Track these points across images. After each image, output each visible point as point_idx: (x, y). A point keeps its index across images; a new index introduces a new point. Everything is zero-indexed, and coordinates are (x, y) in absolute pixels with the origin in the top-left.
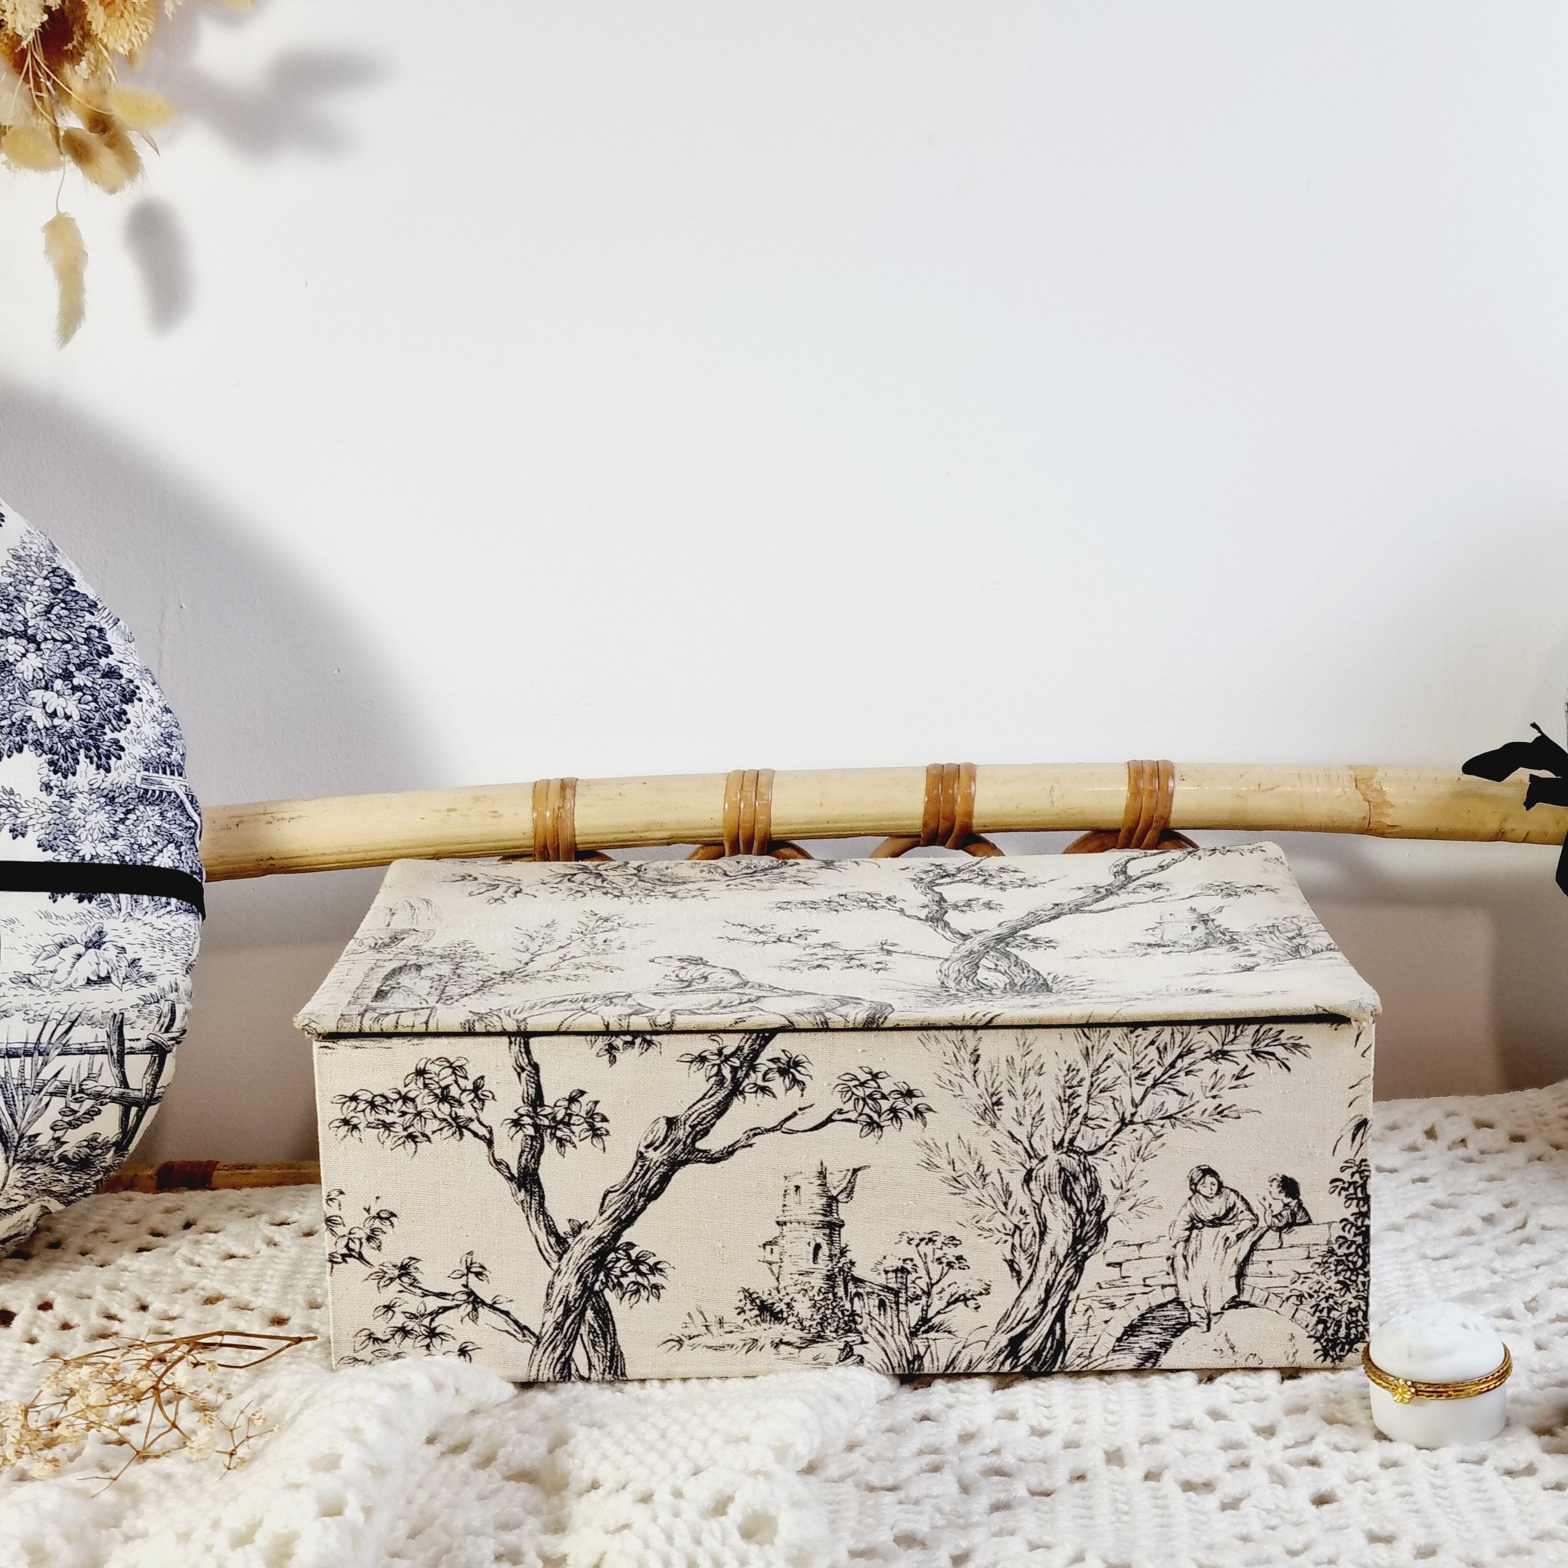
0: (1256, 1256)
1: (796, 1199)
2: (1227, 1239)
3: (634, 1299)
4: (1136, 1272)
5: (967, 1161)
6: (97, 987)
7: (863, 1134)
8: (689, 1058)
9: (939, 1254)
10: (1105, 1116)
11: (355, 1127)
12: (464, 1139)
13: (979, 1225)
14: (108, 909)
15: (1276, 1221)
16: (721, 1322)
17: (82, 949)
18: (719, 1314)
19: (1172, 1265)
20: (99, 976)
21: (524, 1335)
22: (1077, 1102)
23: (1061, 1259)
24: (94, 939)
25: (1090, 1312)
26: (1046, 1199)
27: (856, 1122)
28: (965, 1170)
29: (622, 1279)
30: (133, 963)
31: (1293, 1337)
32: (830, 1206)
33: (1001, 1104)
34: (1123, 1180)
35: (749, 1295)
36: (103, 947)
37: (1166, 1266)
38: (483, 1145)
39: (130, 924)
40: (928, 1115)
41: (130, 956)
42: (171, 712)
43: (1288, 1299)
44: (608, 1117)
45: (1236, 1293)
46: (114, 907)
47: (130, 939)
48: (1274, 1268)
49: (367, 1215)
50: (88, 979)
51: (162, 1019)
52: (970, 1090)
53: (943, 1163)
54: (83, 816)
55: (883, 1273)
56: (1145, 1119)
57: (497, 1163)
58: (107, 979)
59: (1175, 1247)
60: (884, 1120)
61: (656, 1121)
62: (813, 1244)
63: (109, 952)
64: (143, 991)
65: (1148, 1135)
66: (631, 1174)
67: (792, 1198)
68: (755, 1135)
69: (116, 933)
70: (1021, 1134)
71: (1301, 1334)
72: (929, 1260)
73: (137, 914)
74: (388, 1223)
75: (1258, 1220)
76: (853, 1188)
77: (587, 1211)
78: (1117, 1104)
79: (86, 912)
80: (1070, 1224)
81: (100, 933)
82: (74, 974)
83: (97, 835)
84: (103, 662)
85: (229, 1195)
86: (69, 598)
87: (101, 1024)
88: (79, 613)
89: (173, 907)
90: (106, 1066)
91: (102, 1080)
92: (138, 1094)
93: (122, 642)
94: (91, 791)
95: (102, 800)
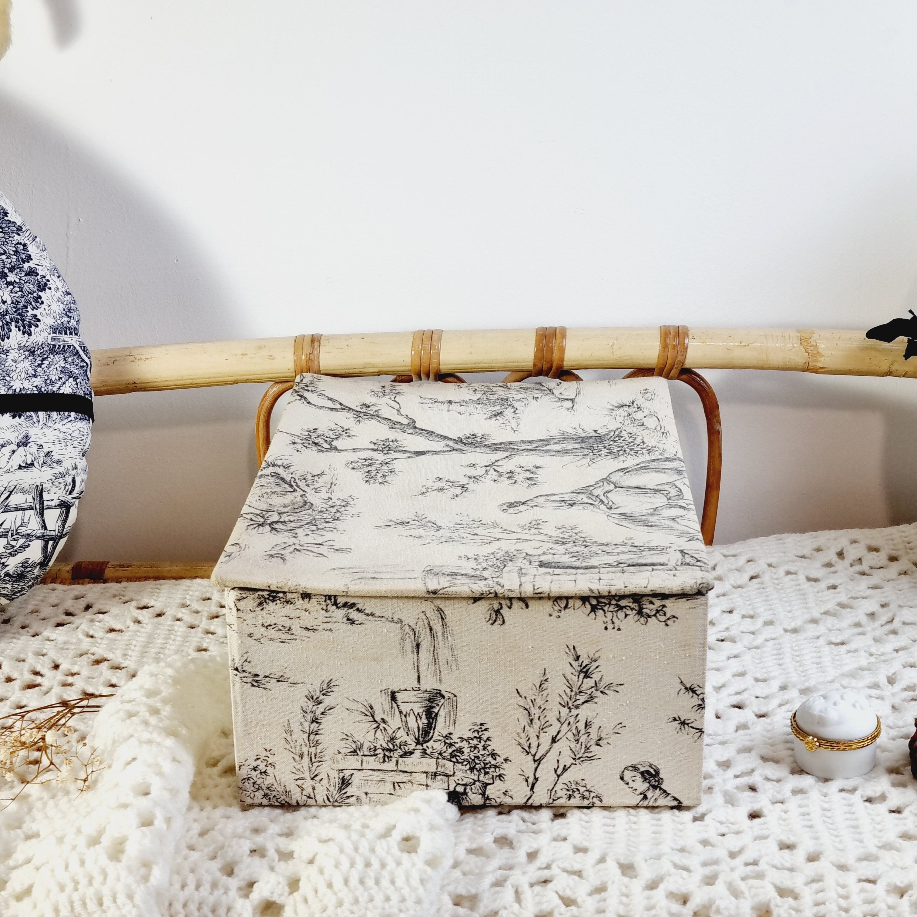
6: (25, 470)
14: (31, 421)
17: (15, 447)
20: (26, 463)
24: (23, 441)
30: (48, 454)
36: (29, 445)
39: (45, 430)
41: (46, 450)
42: (70, 294)
46: (35, 420)
47: (45, 439)
50: (20, 465)
51: (67, 487)
54: (14, 364)
58: (32, 465)
63: (33, 448)
64: (54, 471)
69: (37, 436)
73: (50, 424)
79: (17, 424)
81: (27, 437)
82: (11, 463)
83: (23, 375)
84: (26, 266)
85: (113, 587)
86: (4, 225)
87: (29, 492)
88: (11, 235)
89: (72, 418)
90: (33, 517)
91: (30, 527)
92: (53, 533)
93: (38, 251)
94: (20, 348)
95: (27, 353)
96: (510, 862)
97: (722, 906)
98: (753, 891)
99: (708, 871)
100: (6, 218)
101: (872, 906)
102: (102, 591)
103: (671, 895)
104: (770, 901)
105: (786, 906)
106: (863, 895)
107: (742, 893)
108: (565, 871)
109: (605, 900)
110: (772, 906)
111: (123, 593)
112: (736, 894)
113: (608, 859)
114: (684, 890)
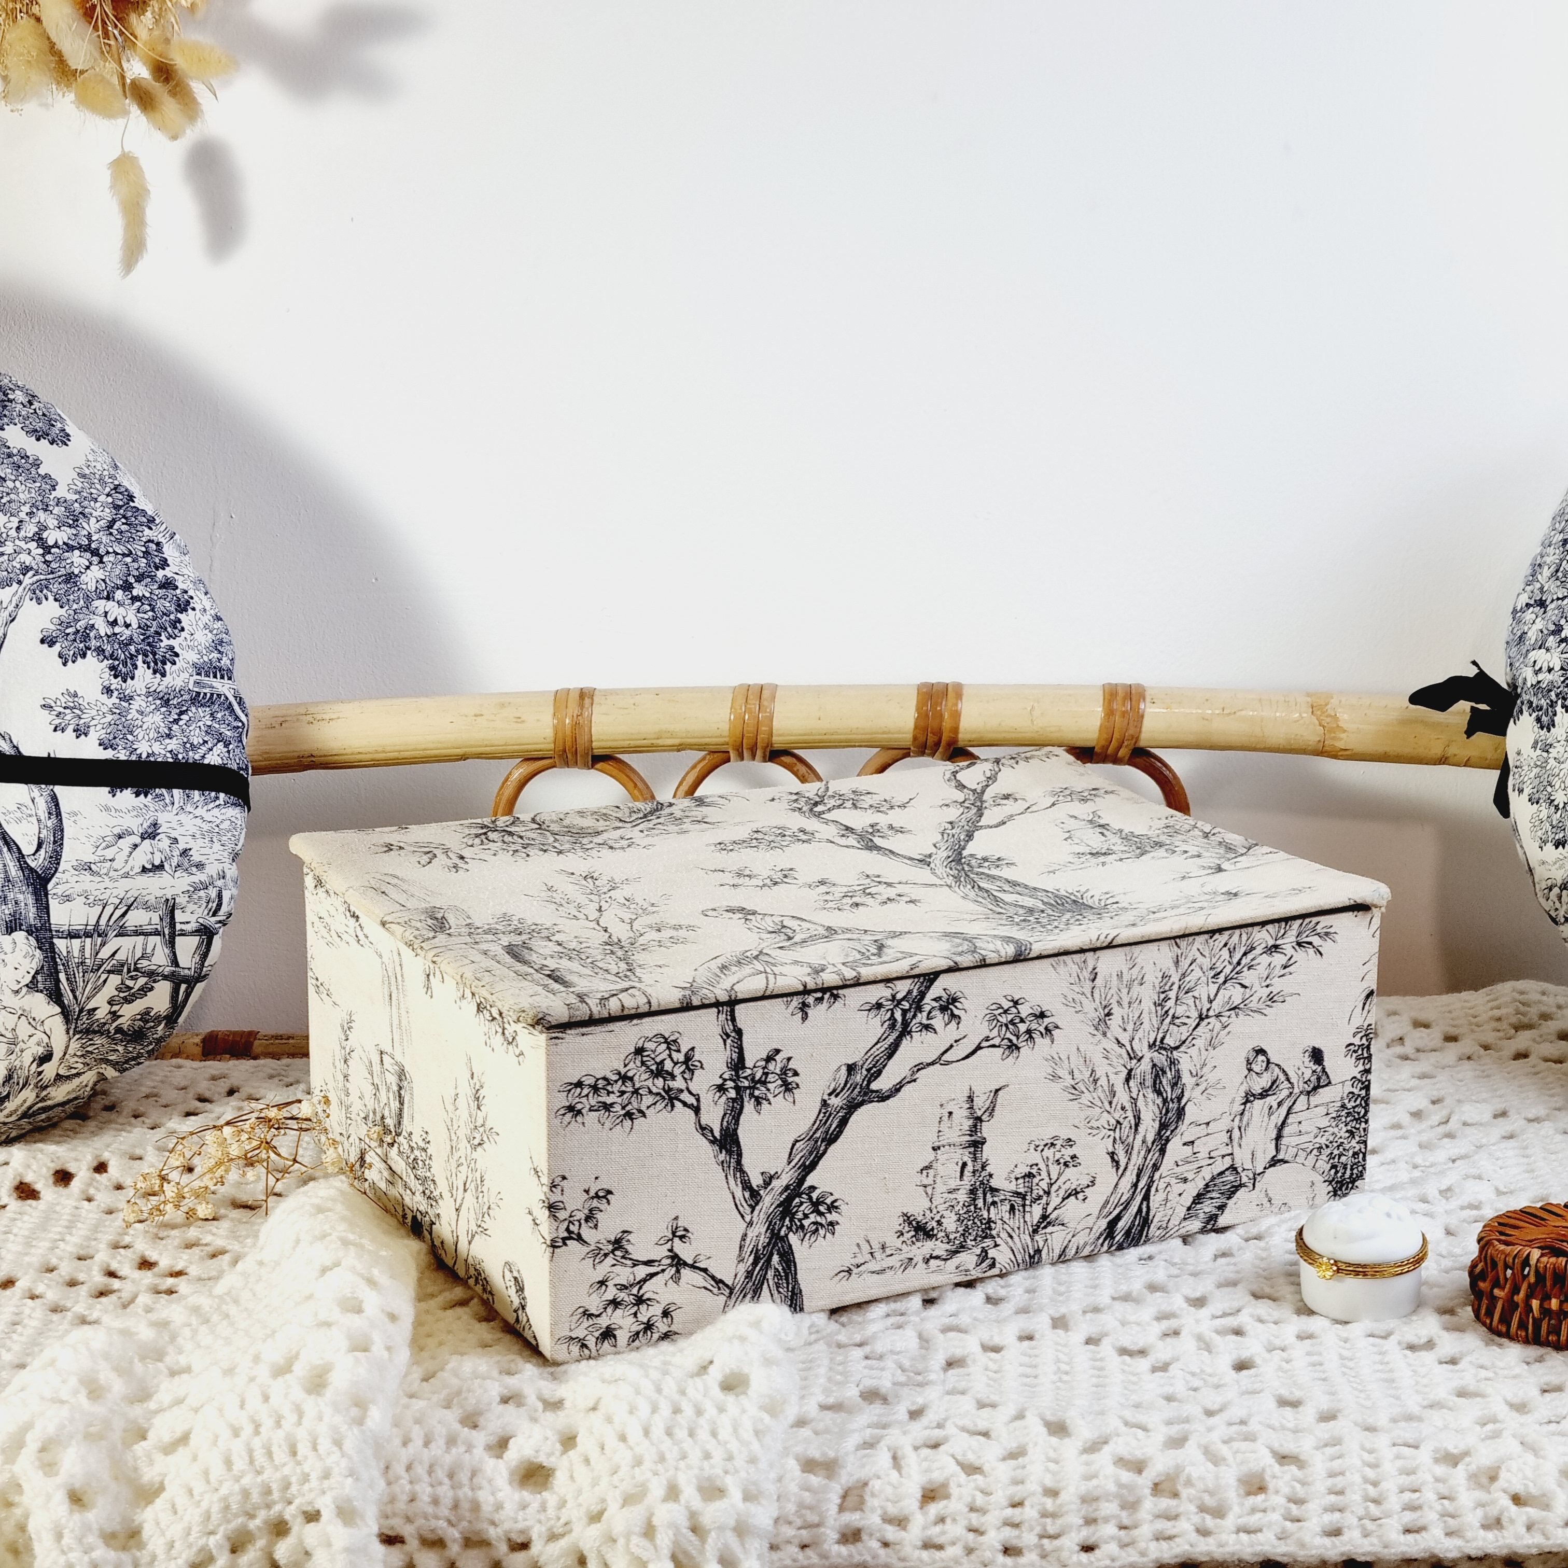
1: (949, 1124)
2: (1271, 1108)
3: (813, 1238)
4: (1204, 1147)
5: (1084, 1069)
7: (1004, 1056)
8: (868, 1007)
9: (1058, 1155)
10: (1188, 1014)
11: (579, 1112)
12: (675, 1108)
13: (1089, 1125)
14: (162, 803)
15: (1306, 1086)
16: (884, 1248)
18: (883, 1241)
19: (1230, 1137)
21: (719, 1288)
22: (1168, 1005)
23: (1150, 1145)
25: (1168, 1189)
26: (1141, 1094)
27: (999, 1046)
28: (1081, 1077)
29: (804, 1222)
30: (185, 853)
31: (1313, 1184)
32: (975, 1126)
33: (1111, 1015)
34: (1198, 1068)
35: (907, 1219)
38: (691, 1112)
39: (182, 817)
41: (182, 846)
42: (221, 619)
43: (1311, 1152)
44: (799, 1072)
45: (1274, 1153)
46: (167, 801)
47: (181, 830)
48: (1302, 1127)
49: (586, 1196)
52: (1088, 1005)
53: (1065, 1074)
54: (140, 717)
55: (1014, 1181)
56: (1217, 1012)
57: (703, 1130)
58: (161, 867)
59: (1233, 1120)
60: (1021, 1041)
61: (839, 1070)
62: (960, 1164)
63: (163, 843)
64: (193, 878)
65: (1218, 1027)
66: (816, 1121)
67: (945, 1123)
68: (919, 1070)
71: (1319, 1180)
72: (1050, 1162)
73: (189, 808)
74: (604, 1201)
75: (1293, 1088)
76: (994, 1107)
77: (777, 1163)
78: (1197, 1002)
79: (143, 806)
80: (1158, 1112)
83: (153, 734)
84: (160, 574)
86: (129, 514)
87: (155, 908)
88: (139, 528)
89: (221, 802)
90: (159, 946)
91: (155, 960)
92: (186, 972)
93: (177, 554)
94: (148, 694)
95: (158, 702)
96: (884, 1420)
97: (1195, 1475)
98: (1240, 1457)
99: (1174, 1431)
100: (132, 504)
101: (1413, 1477)
103: (1121, 1462)
104: (1264, 1470)
105: (1287, 1477)
106: (1399, 1463)
107: (1224, 1459)
108: (964, 1429)
109: (1024, 1467)
110: (1267, 1478)
112: (1215, 1460)
113: (1028, 1414)
114: (1139, 1454)
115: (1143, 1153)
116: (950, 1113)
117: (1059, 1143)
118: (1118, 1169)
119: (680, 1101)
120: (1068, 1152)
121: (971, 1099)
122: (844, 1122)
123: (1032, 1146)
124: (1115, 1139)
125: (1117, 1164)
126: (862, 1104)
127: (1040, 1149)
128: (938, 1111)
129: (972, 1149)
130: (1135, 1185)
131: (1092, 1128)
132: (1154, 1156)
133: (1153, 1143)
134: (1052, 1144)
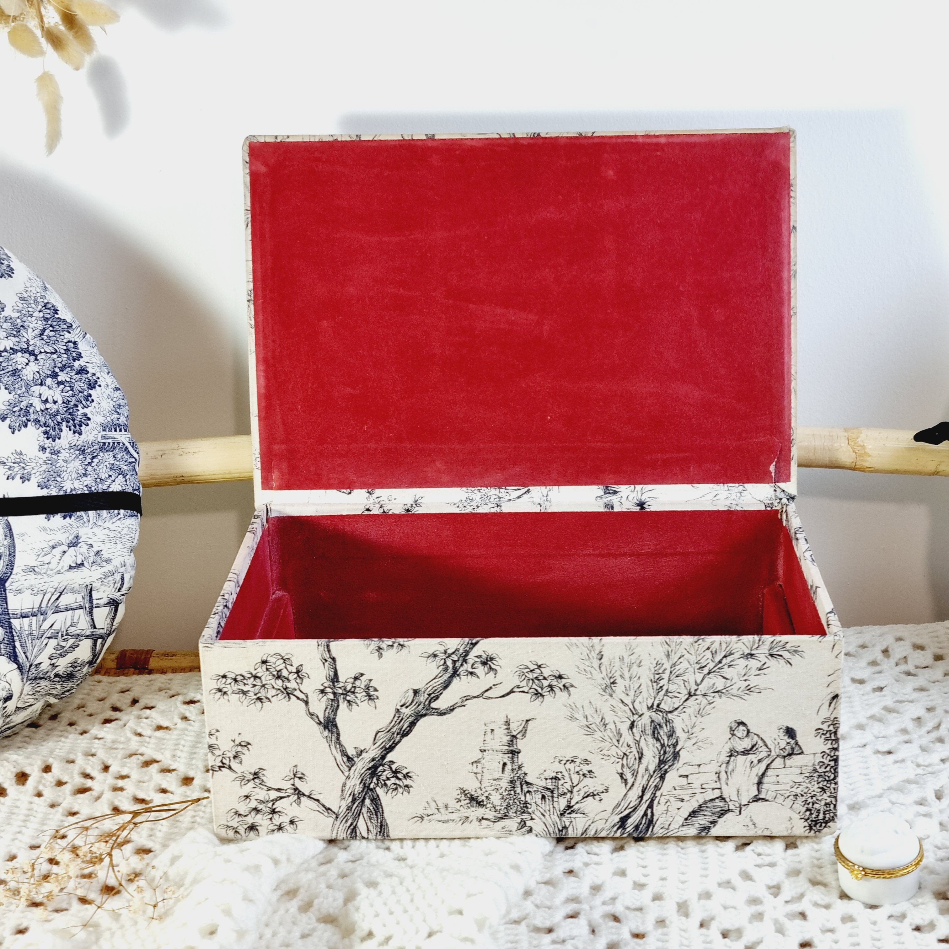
0: (769, 772)
1: (492, 737)
2: (752, 762)
3: (394, 793)
4: (696, 781)
5: (595, 716)
6: (75, 570)
7: (532, 700)
8: (427, 655)
9: (578, 769)
10: (678, 691)
11: (225, 693)
12: (291, 700)
13: (602, 753)
14: (81, 521)
15: (782, 752)
16: (446, 807)
17: (66, 548)
18: (445, 802)
19: (719, 777)
20: (77, 564)
21: (328, 813)
22: (662, 683)
23: (652, 773)
24: (74, 541)
25: (668, 803)
26: (643, 738)
27: (527, 693)
28: (593, 721)
29: (387, 782)
30: (98, 553)
31: (791, 819)
32: (512, 741)
33: (616, 683)
34: (689, 727)
35: (464, 792)
36: (79, 545)
37: (715, 777)
38: (303, 704)
39: (96, 529)
40: (571, 689)
41: (96, 549)
42: (120, 390)
43: (788, 797)
44: (378, 689)
45: (756, 793)
46: (85, 519)
47: (95, 539)
48: (780, 779)
49: (233, 744)
50: (70, 566)
51: (116, 585)
52: (597, 675)
53: (580, 717)
54: (65, 464)
55: (544, 780)
56: (703, 693)
57: (312, 715)
59: (720, 766)
60: (545, 692)
61: (407, 691)
62: (502, 763)
63: (83, 548)
64: (104, 570)
65: (704, 702)
66: (392, 722)
67: (489, 736)
68: (467, 700)
69: (87, 536)
70: (628, 700)
71: (796, 817)
72: (572, 772)
73: (100, 523)
74: (246, 748)
75: (771, 751)
76: (526, 731)
77: (366, 742)
78: (686, 684)
79: (68, 525)
80: (657, 752)
81: (77, 537)
82: (61, 564)
83: (74, 475)
84: (77, 364)
85: (159, 679)
86: (55, 324)
87: (79, 592)
88: (61, 333)
89: (121, 515)
90: (82, 617)
91: (80, 626)
92: (102, 631)
93: (88, 349)
94: (71, 448)
95: (77, 452)
100: (56, 316)
102: (148, 683)
111: (168, 686)
115: (646, 777)
116: (492, 730)
117: (578, 761)
118: (626, 785)
119: (294, 695)
120: (585, 769)
121: (507, 723)
122: (413, 724)
123: (557, 760)
124: (623, 765)
125: (626, 781)
126: (425, 715)
127: (563, 762)
128: (484, 728)
129: (510, 755)
130: (641, 797)
131: (604, 755)
132: (655, 780)
133: (654, 772)
134: (572, 761)
